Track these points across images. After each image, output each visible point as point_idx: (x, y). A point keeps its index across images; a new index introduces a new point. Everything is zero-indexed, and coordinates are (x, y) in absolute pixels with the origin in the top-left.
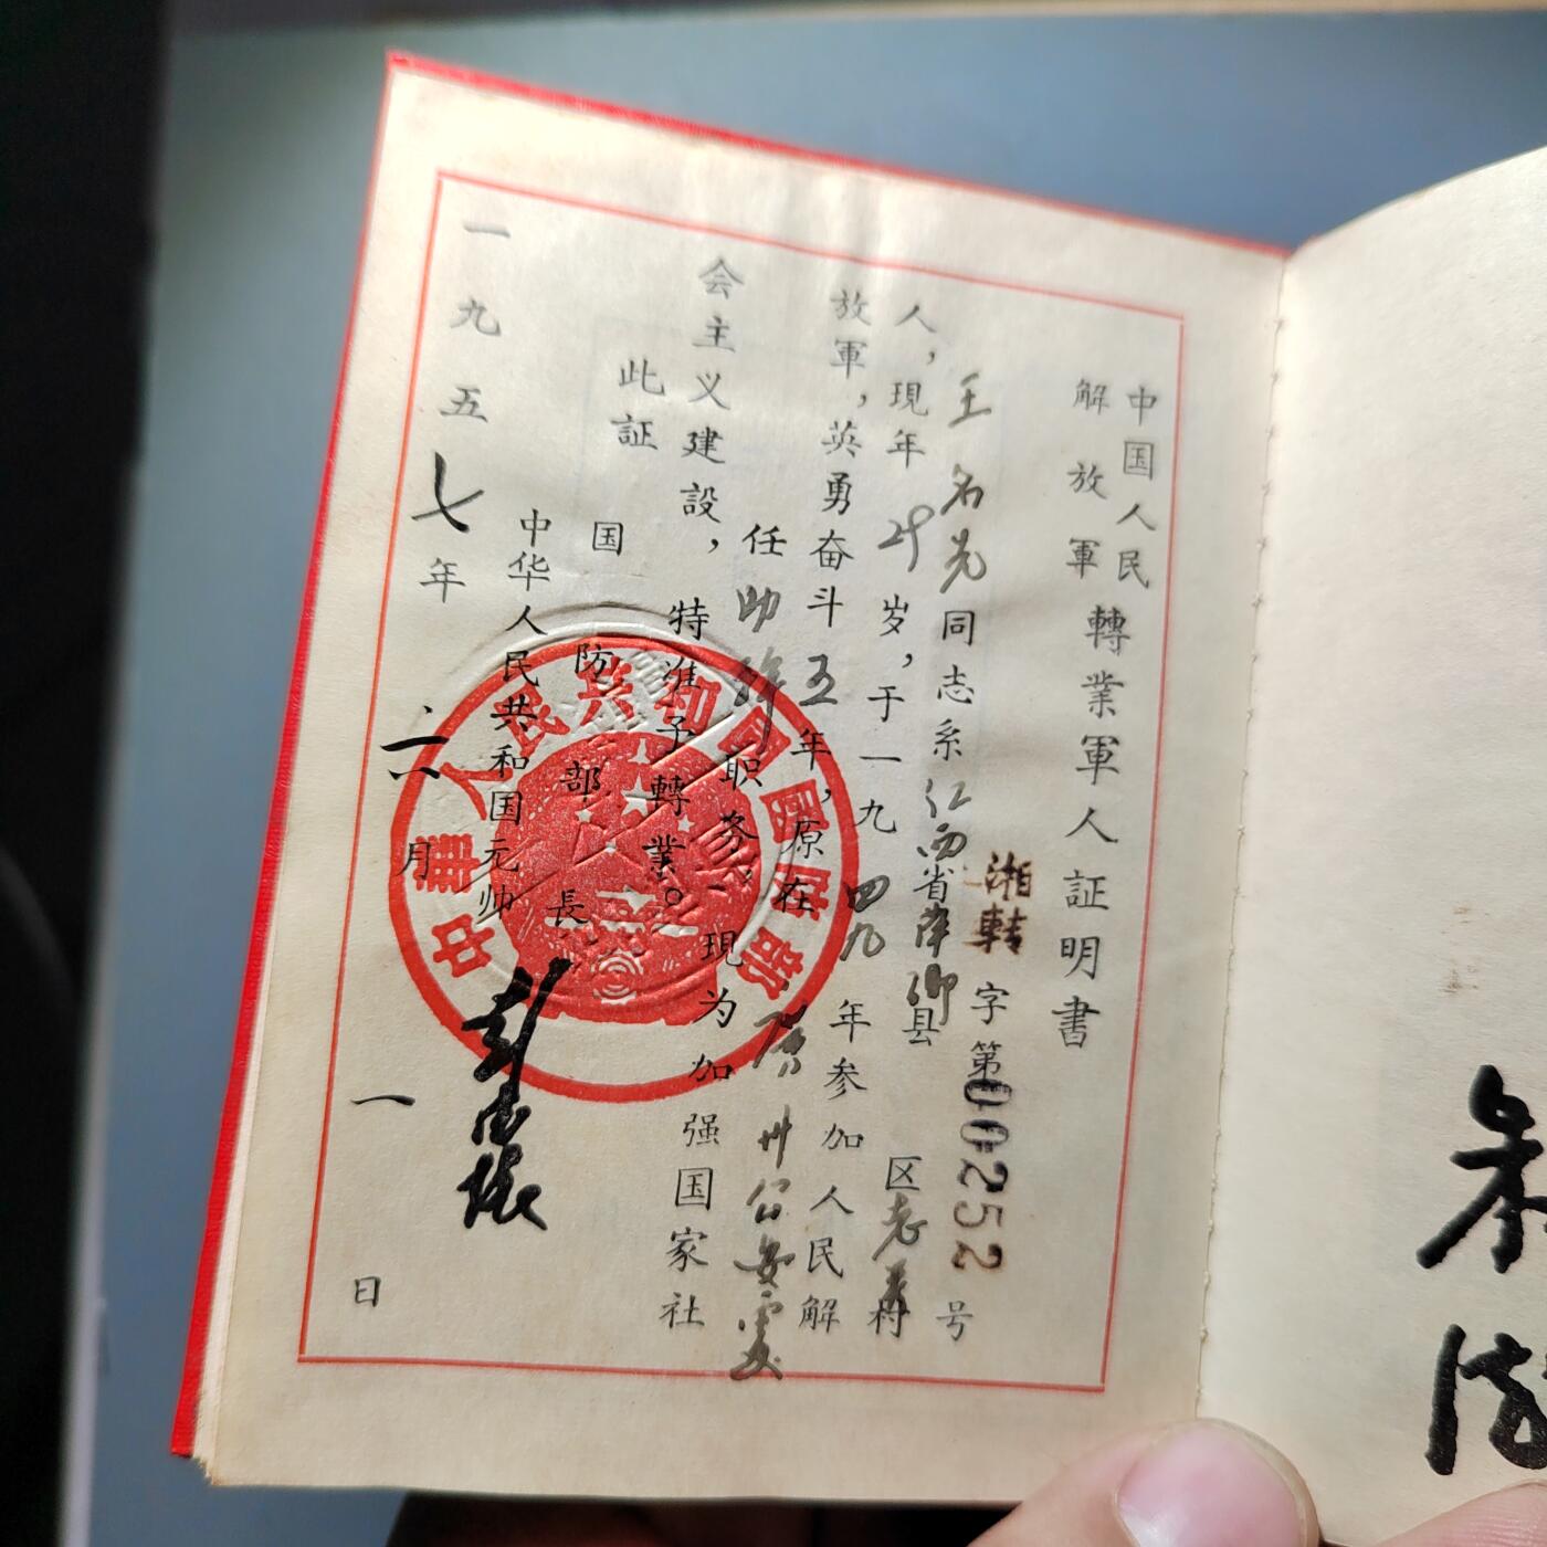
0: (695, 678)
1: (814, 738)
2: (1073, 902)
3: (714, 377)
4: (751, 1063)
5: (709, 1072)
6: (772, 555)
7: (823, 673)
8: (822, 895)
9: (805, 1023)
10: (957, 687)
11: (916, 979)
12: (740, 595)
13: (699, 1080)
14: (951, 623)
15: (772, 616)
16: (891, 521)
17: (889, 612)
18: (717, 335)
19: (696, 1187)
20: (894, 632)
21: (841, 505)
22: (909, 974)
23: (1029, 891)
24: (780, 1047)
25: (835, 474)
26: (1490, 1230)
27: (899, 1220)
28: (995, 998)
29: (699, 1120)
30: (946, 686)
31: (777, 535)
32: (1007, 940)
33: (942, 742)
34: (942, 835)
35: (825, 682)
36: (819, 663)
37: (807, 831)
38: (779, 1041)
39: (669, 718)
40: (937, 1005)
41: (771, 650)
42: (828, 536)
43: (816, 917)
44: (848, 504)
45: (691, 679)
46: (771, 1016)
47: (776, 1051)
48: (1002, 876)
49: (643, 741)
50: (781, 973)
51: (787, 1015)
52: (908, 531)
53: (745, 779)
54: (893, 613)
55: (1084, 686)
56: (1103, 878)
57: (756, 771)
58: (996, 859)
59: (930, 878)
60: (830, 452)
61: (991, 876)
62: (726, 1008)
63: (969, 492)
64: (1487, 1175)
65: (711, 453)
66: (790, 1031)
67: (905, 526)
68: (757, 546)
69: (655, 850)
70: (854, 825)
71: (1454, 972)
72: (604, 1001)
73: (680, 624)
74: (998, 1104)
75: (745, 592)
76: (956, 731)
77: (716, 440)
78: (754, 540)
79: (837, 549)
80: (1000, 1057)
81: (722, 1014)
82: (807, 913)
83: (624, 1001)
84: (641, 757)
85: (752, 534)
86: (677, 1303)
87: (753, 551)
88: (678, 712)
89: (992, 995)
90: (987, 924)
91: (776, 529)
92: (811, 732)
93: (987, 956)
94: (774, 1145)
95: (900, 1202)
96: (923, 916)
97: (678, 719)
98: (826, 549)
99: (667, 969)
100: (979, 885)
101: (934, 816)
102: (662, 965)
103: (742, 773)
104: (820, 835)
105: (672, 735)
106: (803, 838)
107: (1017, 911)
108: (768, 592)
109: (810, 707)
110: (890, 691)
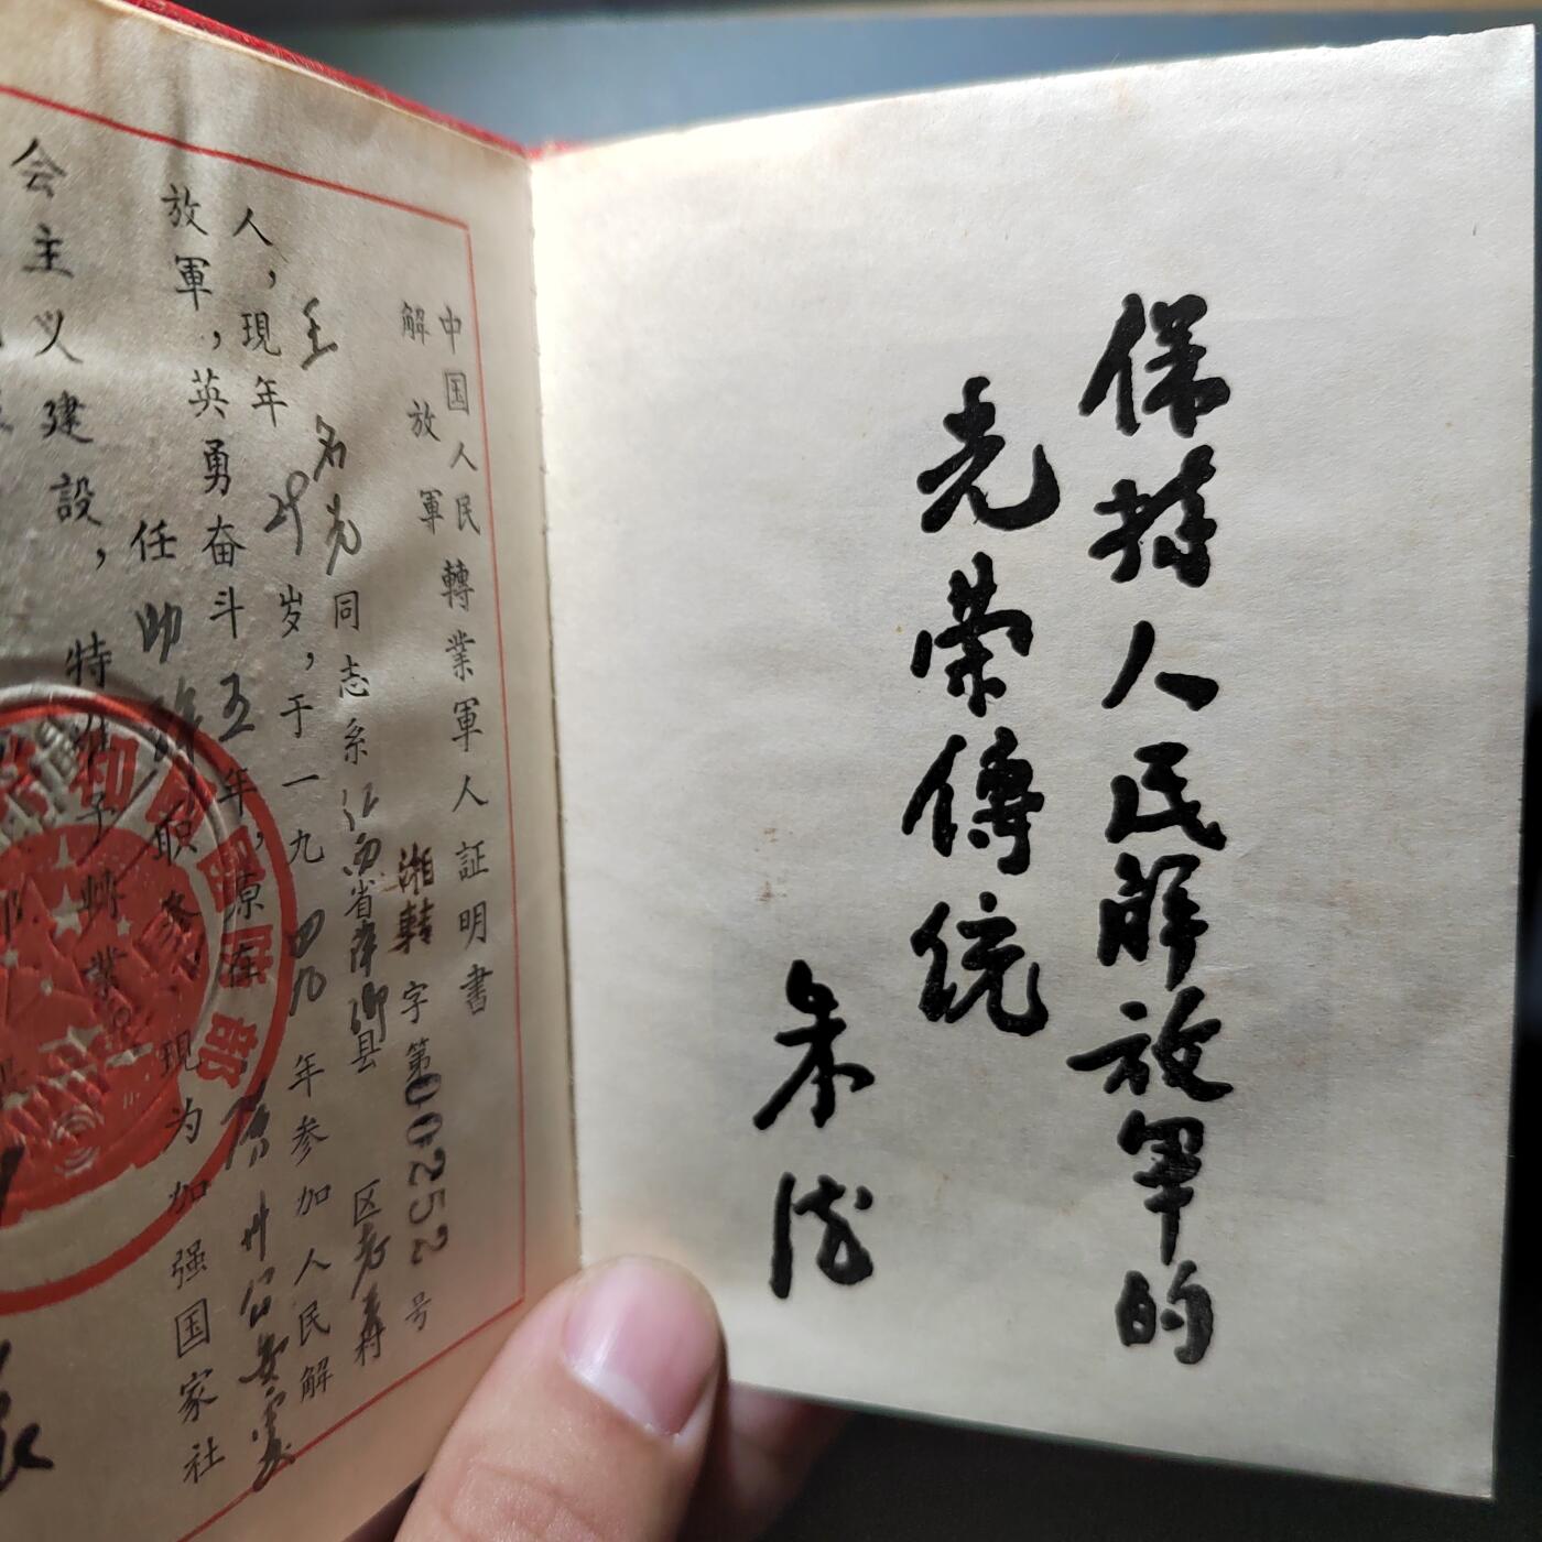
0: (109, 738)
1: (239, 777)
2: (464, 875)
3: (55, 318)
4: (224, 1166)
5: (188, 1195)
6: (164, 558)
7: (237, 697)
8: (267, 953)
9: (267, 1098)
10: (355, 680)
11: (355, 1005)
12: (140, 619)
13: (177, 1212)
14: (340, 607)
15: (175, 640)
16: (272, 496)
17: (286, 607)
18: (49, 255)
19: (194, 1327)
20: (293, 631)
21: (222, 482)
22: (350, 1002)
23: (432, 878)
24: (247, 1134)
25: (208, 442)
26: (808, 1094)
27: (366, 1249)
28: (418, 994)
29: (185, 1255)
30: (344, 681)
31: (166, 531)
32: (421, 934)
33: (351, 745)
34: (360, 846)
35: (240, 706)
36: (231, 685)
37: (245, 888)
38: (245, 1130)
39: (87, 800)
40: (374, 1024)
41: (182, 682)
42: (215, 524)
43: (262, 980)
44: (228, 480)
45: (104, 743)
46: (234, 1107)
47: (244, 1141)
48: (411, 870)
49: (63, 840)
50: (237, 1055)
51: (250, 1097)
52: (289, 505)
53: (179, 849)
54: (290, 607)
55: (448, 650)
56: (482, 843)
57: (189, 835)
58: (404, 855)
59: (357, 896)
60: (199, 415)
61: (402, 875)
62: (192, 1119)
63: (333, 450)
64: (803, 1050)
65: (76, 431)
66: (253, 1114)
67: (286, 500)
68: (147, 550)
69: (96, 971)
70: (287, 864)
71: (767, 884)
72: (68, 1175)
73: (79, 670)
74: (431, 1095)
75: (144, 614)
76: (361, 729)
77: (78, 411)
78: (142, 543)
79: (227, 540)
80: (429, 1049)
81: (190, 1127)
82: (255, 979)
83: (88, 1165)
84: (65, 861)
85: (138, 536)
86: (197, 1455)
87: (143, 558)
88: (97, 788)
89: (414, 993)
90: (405, 924)
91: (162, 524)
92: (235, 770)
93: (406, 957)
94: (255, 1238)
95: (366, 1230)
96: (355, 938)
97: (98, 798)
98: (217, 541)
99: (128, 1106)
100: (394, 887)
101: (352, 829)
102: (122, 1104)
103: (174, 841)
104: (259, 887)
105: (92, 820)
106: (241, 897)
107: (425, 901)
108: (167, 606)
109: (230, 741)
110: (299, 700)
